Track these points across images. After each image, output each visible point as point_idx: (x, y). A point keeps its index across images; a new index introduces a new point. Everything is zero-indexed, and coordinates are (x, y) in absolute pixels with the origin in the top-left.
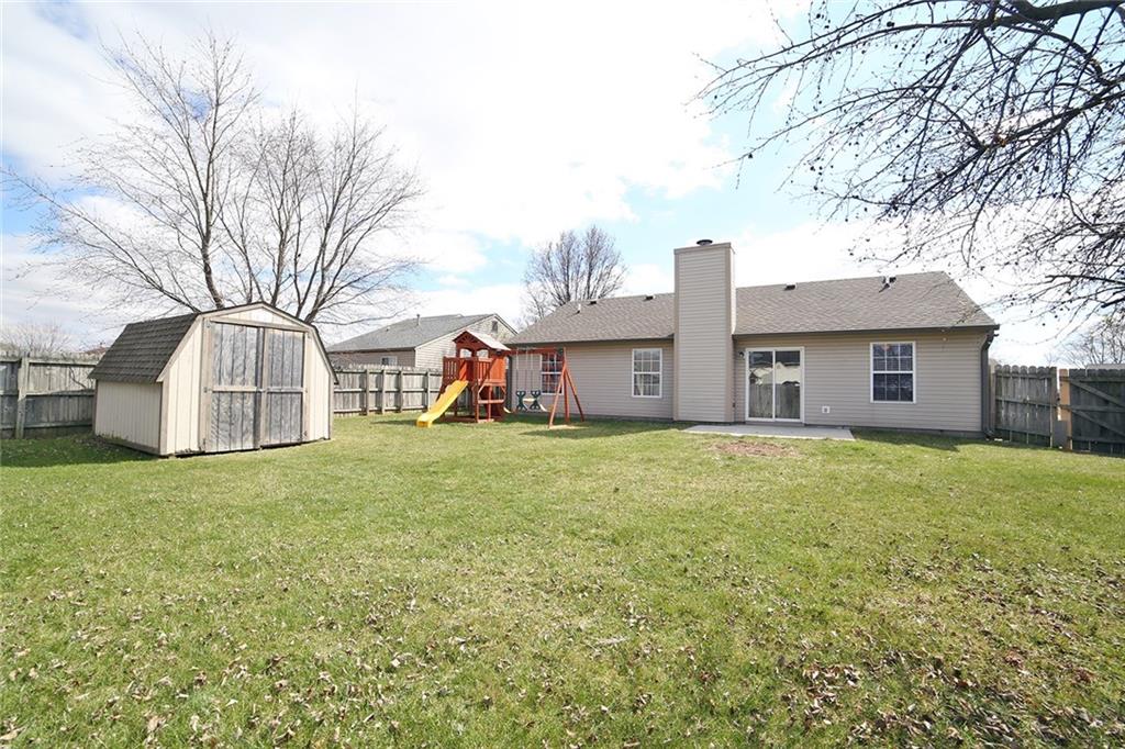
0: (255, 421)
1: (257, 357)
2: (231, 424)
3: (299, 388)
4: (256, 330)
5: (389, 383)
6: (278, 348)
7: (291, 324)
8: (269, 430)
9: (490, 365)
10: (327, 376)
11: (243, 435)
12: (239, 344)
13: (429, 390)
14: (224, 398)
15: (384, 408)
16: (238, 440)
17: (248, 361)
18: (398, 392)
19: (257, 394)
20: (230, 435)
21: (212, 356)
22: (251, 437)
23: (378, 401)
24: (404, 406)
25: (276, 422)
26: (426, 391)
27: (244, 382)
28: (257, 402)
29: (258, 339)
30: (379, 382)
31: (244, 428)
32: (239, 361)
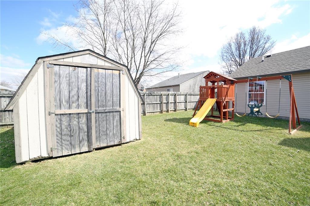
0: (88, 132)
1: (87, 89)
2: (71, 136)
3: (118, 108)
4: (85, 69)
5: (171, 99)
6: (102, 82)
7: (110, 65)
8: (98, 138)
9: (228, 89)
10: (137, 99)
11: (80, 142)
12: (73, 79)
13: (187, 101)
14: (64, 119)
15: (170, 110)
16: (77, 146)
17: (80, 92)
18: (175, 103)
19: (88, 115)
20: (71, 143)
21: (53, 89)
22: (86, 143)
23: (167, 107)
24: (178, 108)
25: (103, 132)
26: (186, 102)
27: (78, 106)
28: (89, 120)
29: (87, 76)
30: (167, 99)
31: (81, 138)
32: (74, 92)
